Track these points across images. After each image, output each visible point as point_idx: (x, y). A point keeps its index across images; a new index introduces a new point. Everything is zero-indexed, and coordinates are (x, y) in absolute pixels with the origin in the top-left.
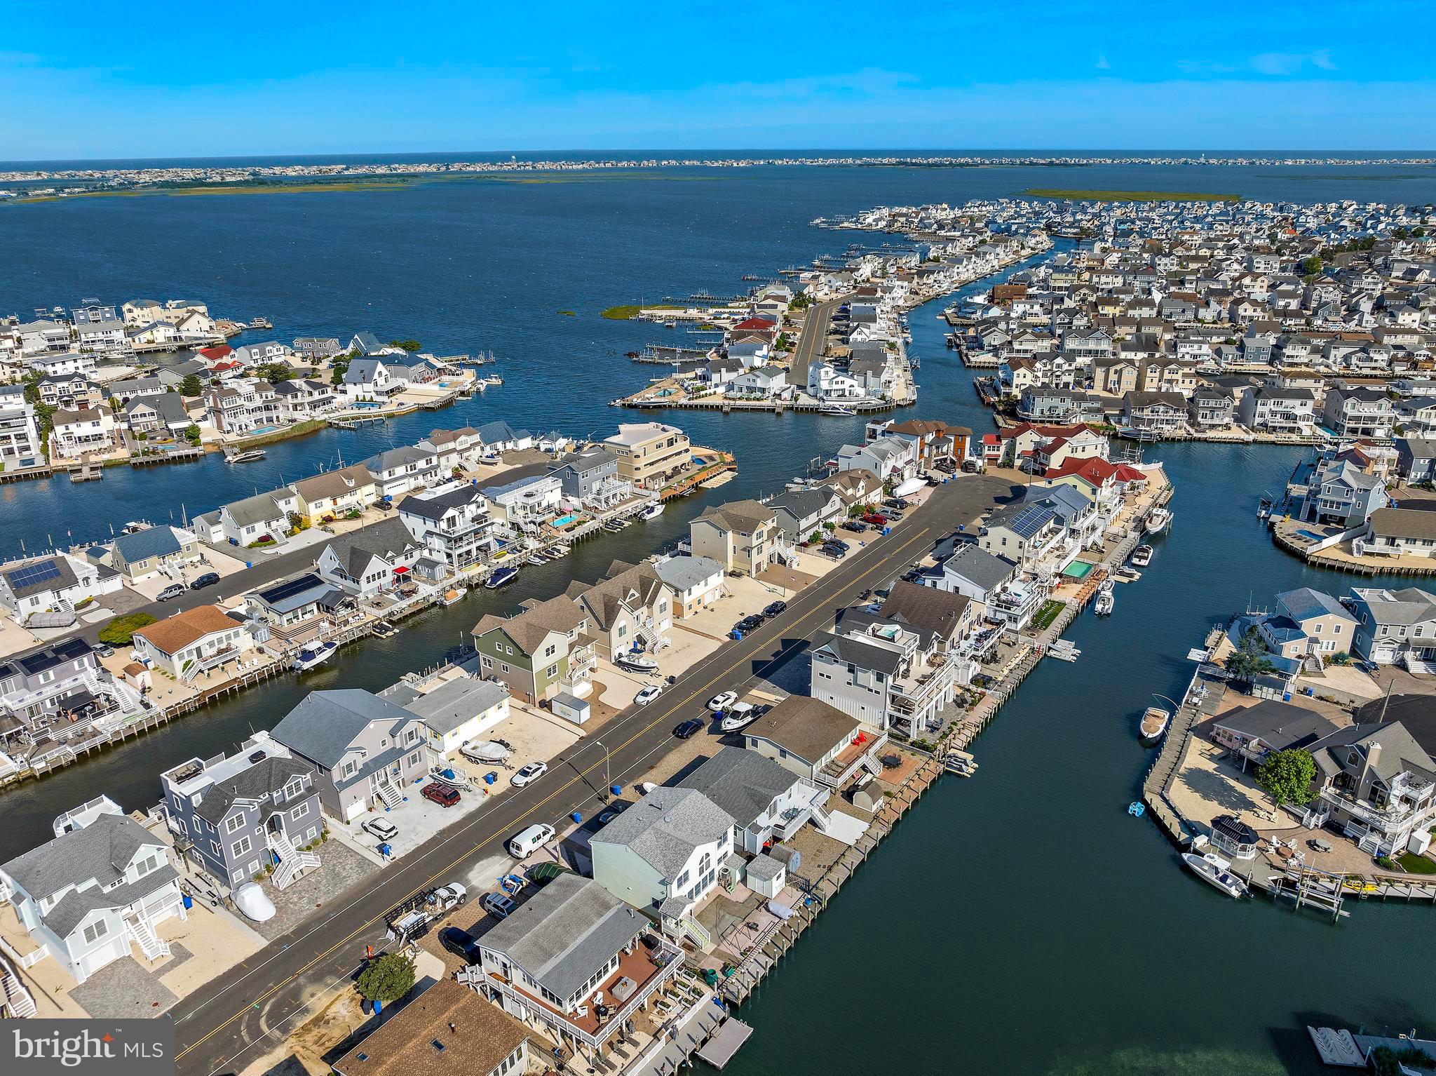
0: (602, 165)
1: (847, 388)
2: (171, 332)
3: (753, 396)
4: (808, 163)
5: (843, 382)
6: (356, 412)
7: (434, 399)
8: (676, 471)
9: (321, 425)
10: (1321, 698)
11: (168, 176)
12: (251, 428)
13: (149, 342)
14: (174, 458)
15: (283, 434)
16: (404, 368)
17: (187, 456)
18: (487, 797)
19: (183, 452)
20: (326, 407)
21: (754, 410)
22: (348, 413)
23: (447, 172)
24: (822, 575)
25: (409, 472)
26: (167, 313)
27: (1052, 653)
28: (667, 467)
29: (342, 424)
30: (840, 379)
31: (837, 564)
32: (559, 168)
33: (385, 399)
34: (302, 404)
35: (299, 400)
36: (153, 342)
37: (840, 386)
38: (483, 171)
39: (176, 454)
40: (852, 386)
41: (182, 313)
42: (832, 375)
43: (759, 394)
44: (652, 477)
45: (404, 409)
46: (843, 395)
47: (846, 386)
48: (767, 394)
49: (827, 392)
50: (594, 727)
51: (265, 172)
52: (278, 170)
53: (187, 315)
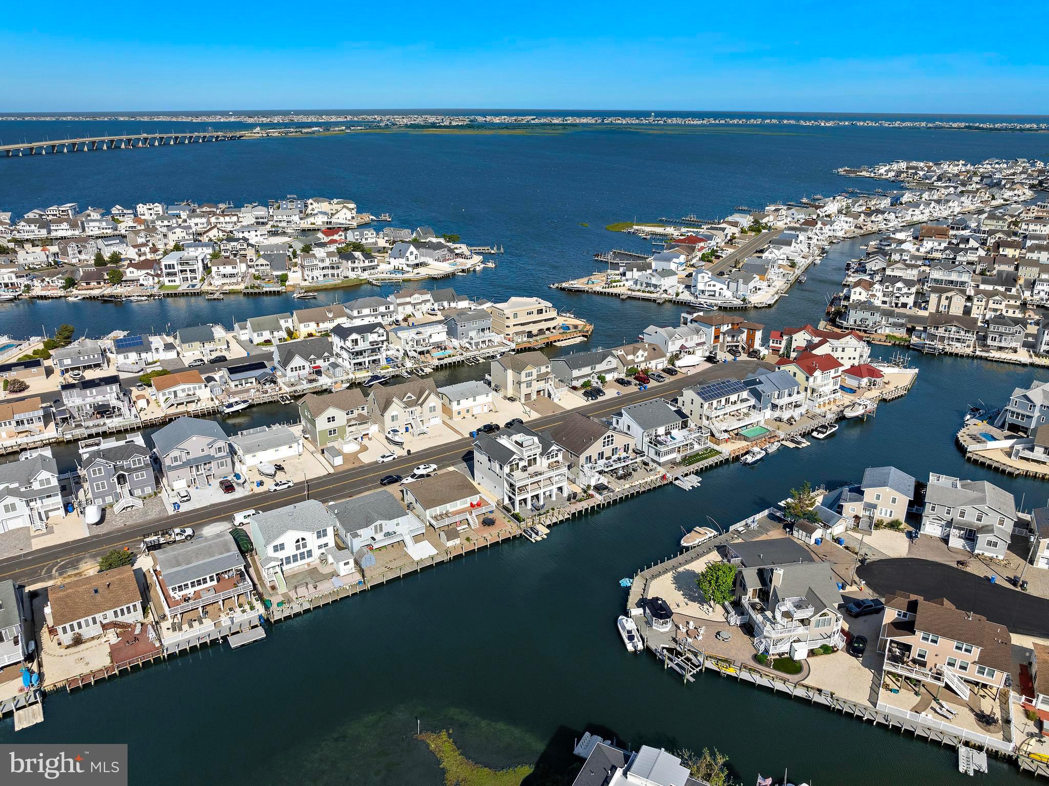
0: (717, 122)
1: (718, 291)
2: (325, 219)
3: (647, 290)
4: (887, 125)
5: (714, 286)
6: (388, 275)
7: (441, 272)
8: (541, 332)
9: (363, 282)
10: (847, 548)
11: (419, 120)
12: (319, 279)
13: (312, 224)
14: (266, 292)
15: (336, 285)
16: (430, 251)
17: (274, 292)
18: (251, 492)
19: (272, 289)
20: (372, 271)
21: (644, 299)
22: (384, 276)
23: (602, 123)
24: (569, 408)
25: (372, 313)
26: (331, 207)
27: (677, 482)
28: (535, 329)
29: (374, 282)
30: (713, 283)
31: (588, 403)
32: (683, 122)
33: (410, 269)
34: (357, 268)
35: (356, 265)
36: (314, 224)
37: (712, 288)
38: (628, 124)
39: (268, 289)
40: (721, 289)
41: (339, 207)
42: (706, 279)
43: (652, 289)
44: (517, 333)
45: (418, 277)
46: (714, 296)
47: (717, 289)
48: (658, 289)
49: (703, 292)
50: (341, 469)
51: (480, 119)
52: (488, 118)
53: (339, 209)
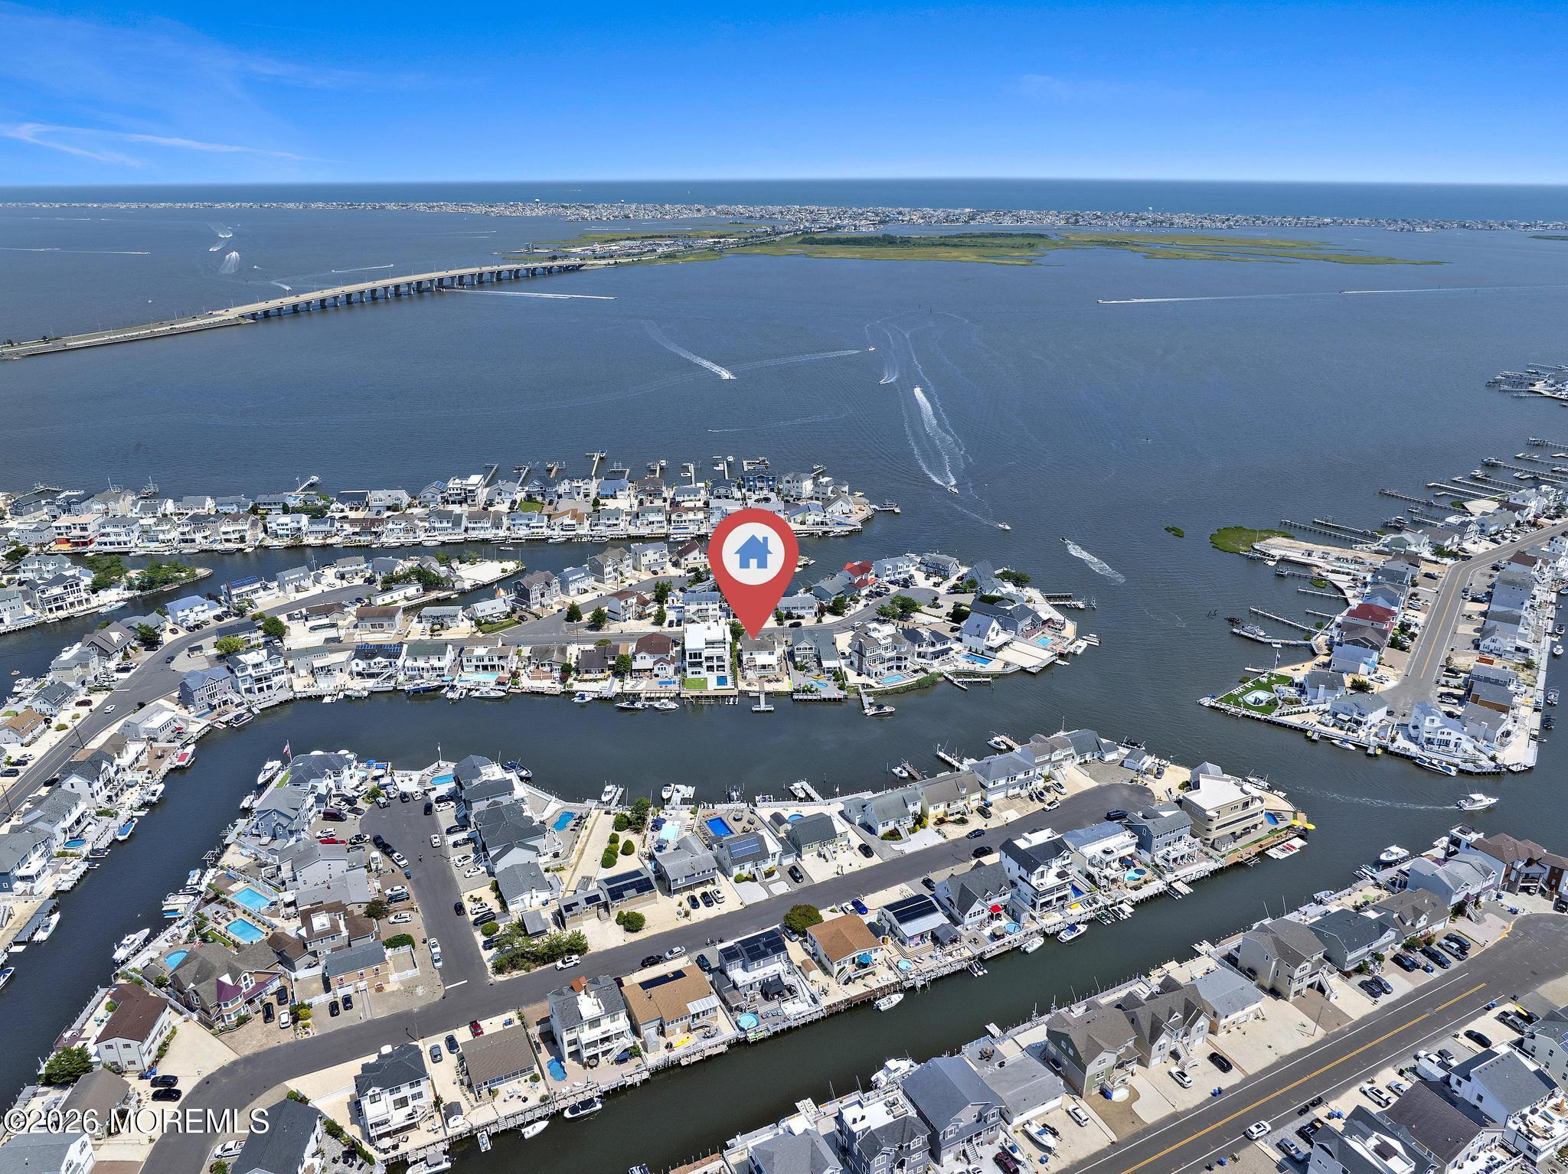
3: (1347, 725)
5: (1449, 734)
7: (1035, 662)
8: (1246, 831)
9: (939, 679)
19: (832, 695)
20: (945, 657)
24: (1356, 1016)
25: (1010, 782)
28: (1238, 828)
29: (956, 682)
30: (1446, 730)
31: (1373, 1009)
33: (992, 653)
34: (925, 653)
35: (923, 649)
36: (804, 524)
37: (1445, 737)
40: (1459, 739)
42: (1437, 724)
43: (1354, 726)
44: (1219, 838)
45: (1010, 671)
46: (1447, 746)
48: (1363, 727)
50: (1123, 1135)
